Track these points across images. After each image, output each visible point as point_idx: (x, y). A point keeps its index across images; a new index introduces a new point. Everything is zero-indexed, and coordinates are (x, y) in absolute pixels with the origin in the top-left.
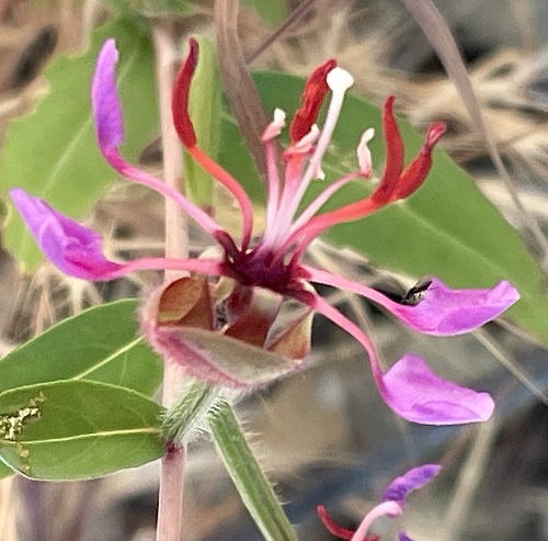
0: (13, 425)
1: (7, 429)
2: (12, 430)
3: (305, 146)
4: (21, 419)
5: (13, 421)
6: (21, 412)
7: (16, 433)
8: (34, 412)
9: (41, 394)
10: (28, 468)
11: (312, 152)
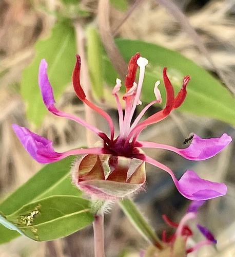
0: (29, 219)
1: (27, 221)
2: (29, 221)
3: (131, 92)
4: (32, 216)
5: (29, 217)
6: (32, 213)
7: (31, 222)
8: (37, 212)
9: (39, 204)
10: (37, 237)
11: (134, 94)
